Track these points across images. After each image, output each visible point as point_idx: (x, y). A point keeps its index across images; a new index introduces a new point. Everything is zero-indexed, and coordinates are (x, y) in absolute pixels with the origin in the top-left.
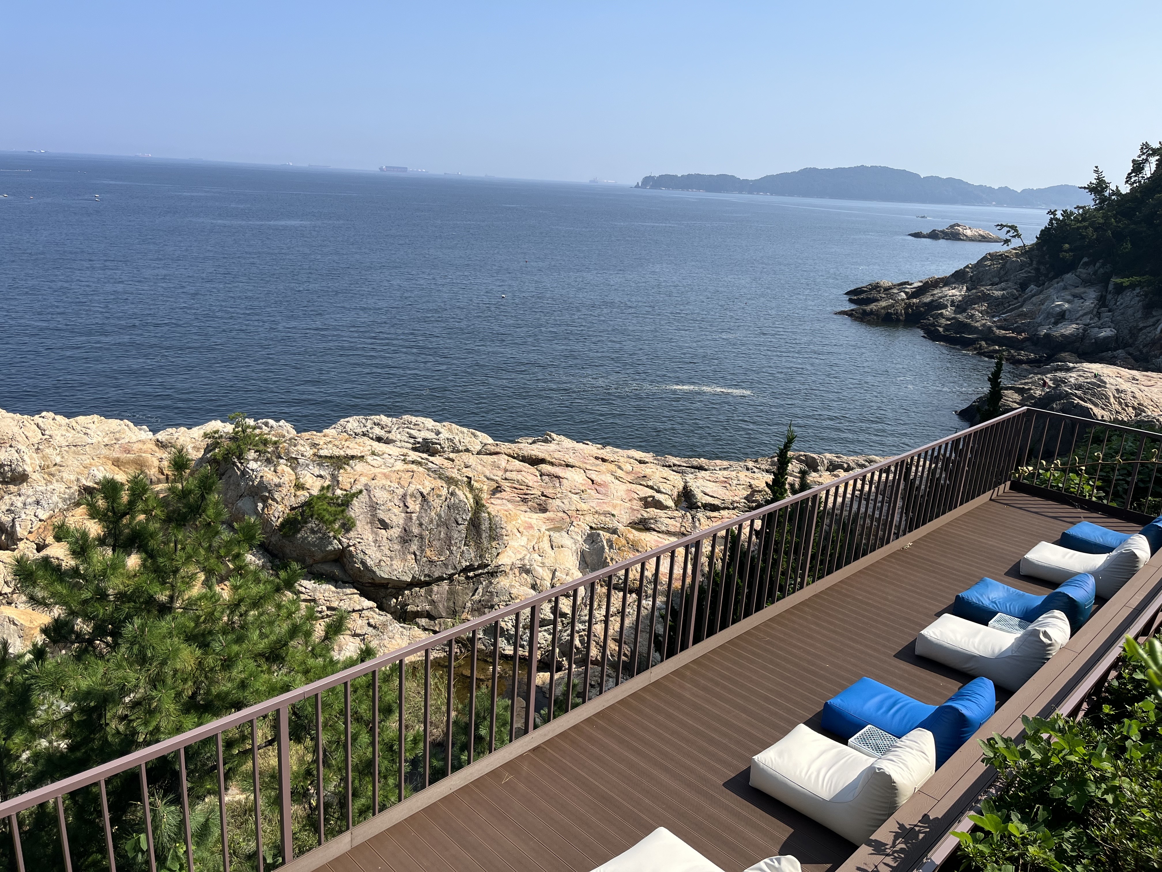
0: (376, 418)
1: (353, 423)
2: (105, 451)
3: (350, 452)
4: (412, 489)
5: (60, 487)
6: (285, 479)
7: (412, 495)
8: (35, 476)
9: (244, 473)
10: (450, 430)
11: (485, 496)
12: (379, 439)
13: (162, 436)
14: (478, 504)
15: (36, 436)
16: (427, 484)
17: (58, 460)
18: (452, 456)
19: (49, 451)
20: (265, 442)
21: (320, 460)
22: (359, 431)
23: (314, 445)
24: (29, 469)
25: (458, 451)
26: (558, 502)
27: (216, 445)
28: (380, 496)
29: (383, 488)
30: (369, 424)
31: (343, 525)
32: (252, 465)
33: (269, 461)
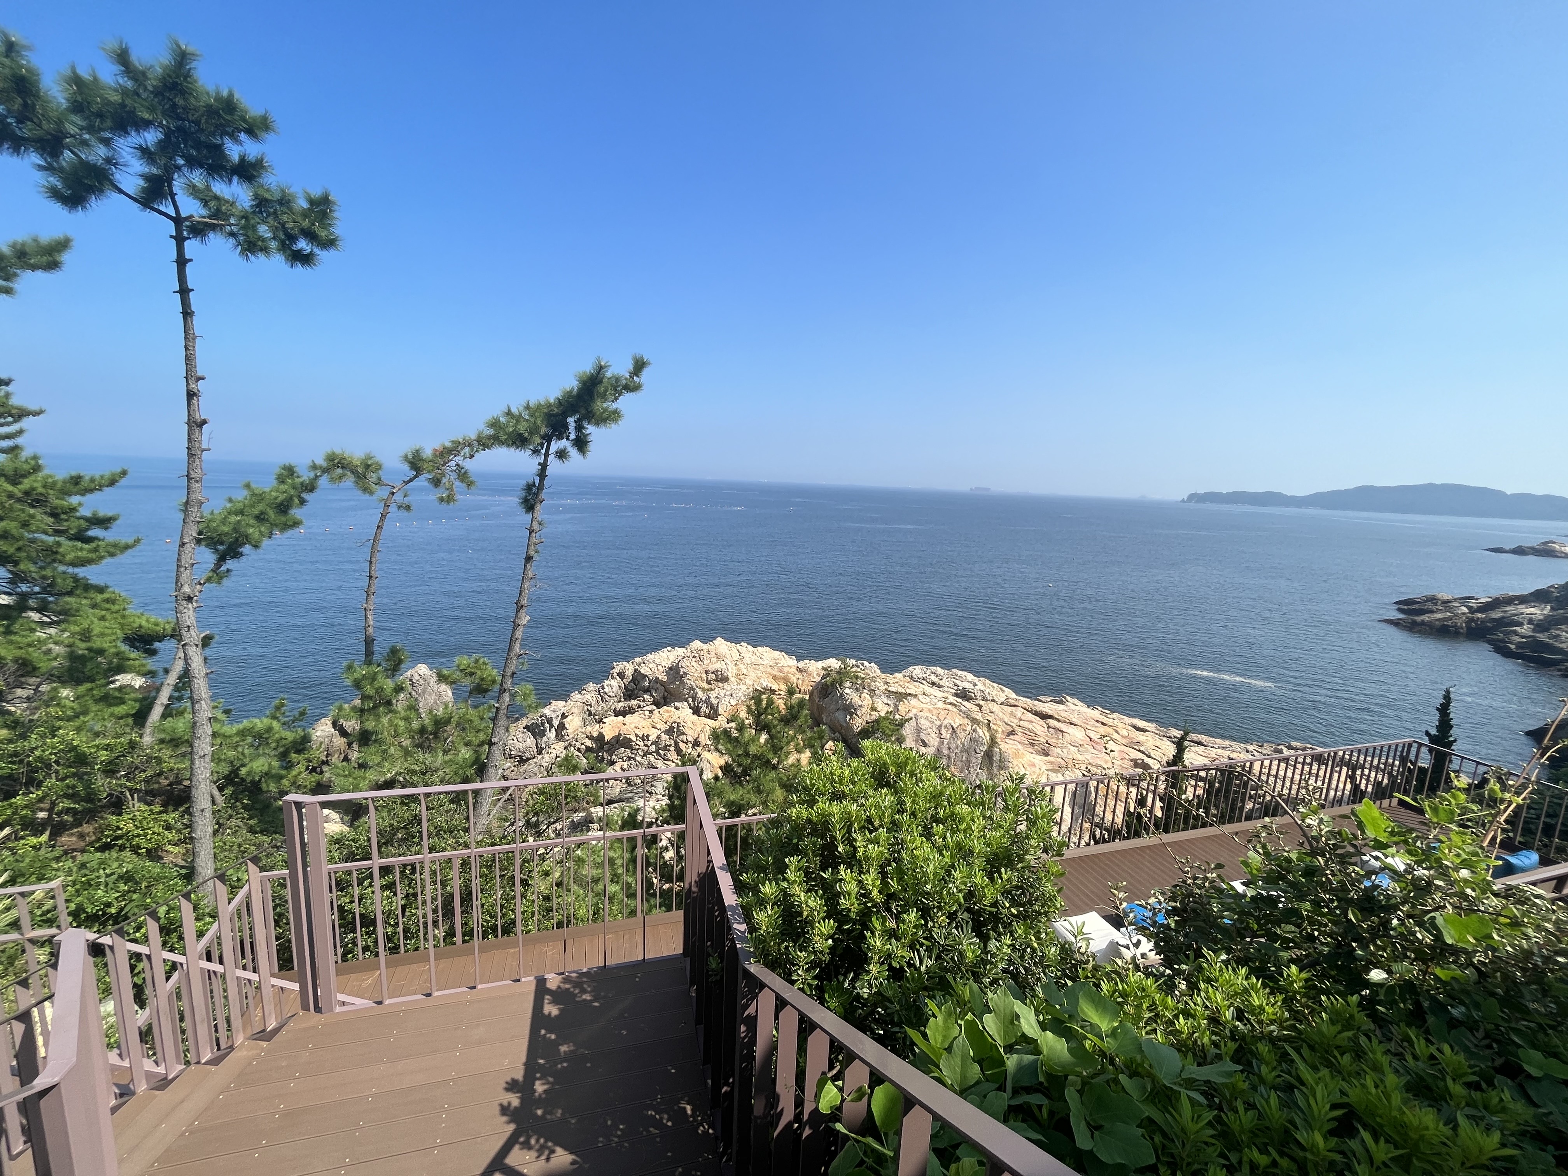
0: (933, 668)
1: (917, 670)
2: (769, 670)
3: (909, 691)
4: (946, 722)
5: (744, 688)
6: (865, 703)
7: (946, 727)
8: (732, 679)
9: (842, 695)
10: (984, 684)
11: (999, 736)
12: (933, 684)
13: (801, 664)
14: (993, 742)
15: (736, 656)
16: (958, 721)
17: (745, 671)
18: (982, 703)
19: (742, 666)
20: (857, 677)
21: (889, 693)
22: (920, 676)
23: (887, 683)
24: (730, 675)
25: (987, 700)
26: (1059, 750)
27: (828, 675)
28: (924, 723)
29: (927, 718)
30: (928, 672)
31: (898, 739)
32: (847, 691)
33: (857, 690)
